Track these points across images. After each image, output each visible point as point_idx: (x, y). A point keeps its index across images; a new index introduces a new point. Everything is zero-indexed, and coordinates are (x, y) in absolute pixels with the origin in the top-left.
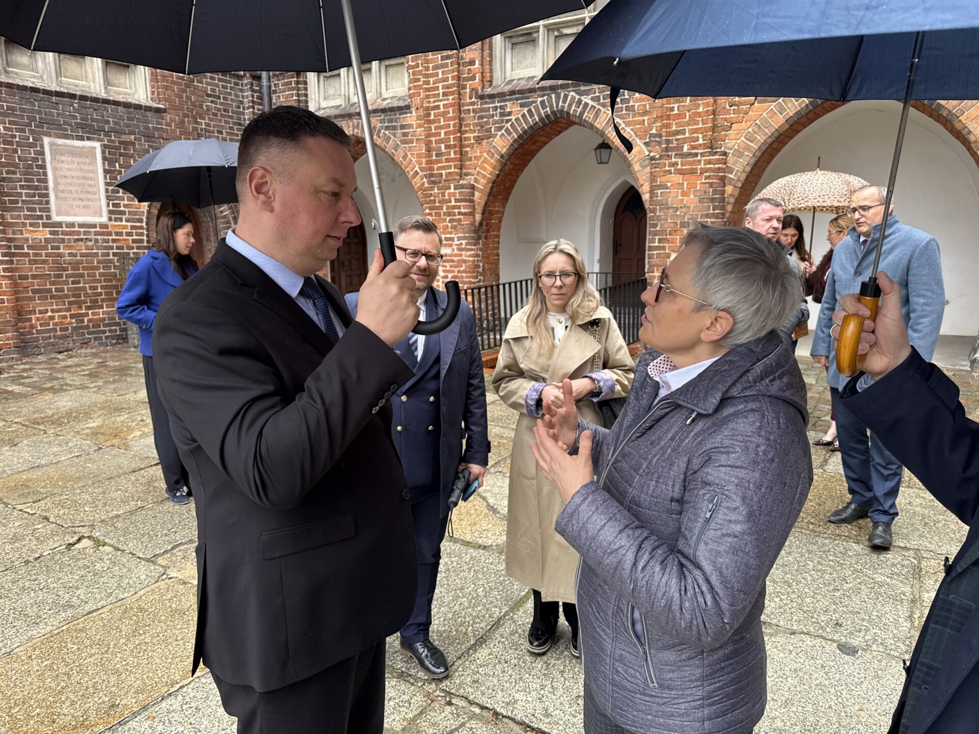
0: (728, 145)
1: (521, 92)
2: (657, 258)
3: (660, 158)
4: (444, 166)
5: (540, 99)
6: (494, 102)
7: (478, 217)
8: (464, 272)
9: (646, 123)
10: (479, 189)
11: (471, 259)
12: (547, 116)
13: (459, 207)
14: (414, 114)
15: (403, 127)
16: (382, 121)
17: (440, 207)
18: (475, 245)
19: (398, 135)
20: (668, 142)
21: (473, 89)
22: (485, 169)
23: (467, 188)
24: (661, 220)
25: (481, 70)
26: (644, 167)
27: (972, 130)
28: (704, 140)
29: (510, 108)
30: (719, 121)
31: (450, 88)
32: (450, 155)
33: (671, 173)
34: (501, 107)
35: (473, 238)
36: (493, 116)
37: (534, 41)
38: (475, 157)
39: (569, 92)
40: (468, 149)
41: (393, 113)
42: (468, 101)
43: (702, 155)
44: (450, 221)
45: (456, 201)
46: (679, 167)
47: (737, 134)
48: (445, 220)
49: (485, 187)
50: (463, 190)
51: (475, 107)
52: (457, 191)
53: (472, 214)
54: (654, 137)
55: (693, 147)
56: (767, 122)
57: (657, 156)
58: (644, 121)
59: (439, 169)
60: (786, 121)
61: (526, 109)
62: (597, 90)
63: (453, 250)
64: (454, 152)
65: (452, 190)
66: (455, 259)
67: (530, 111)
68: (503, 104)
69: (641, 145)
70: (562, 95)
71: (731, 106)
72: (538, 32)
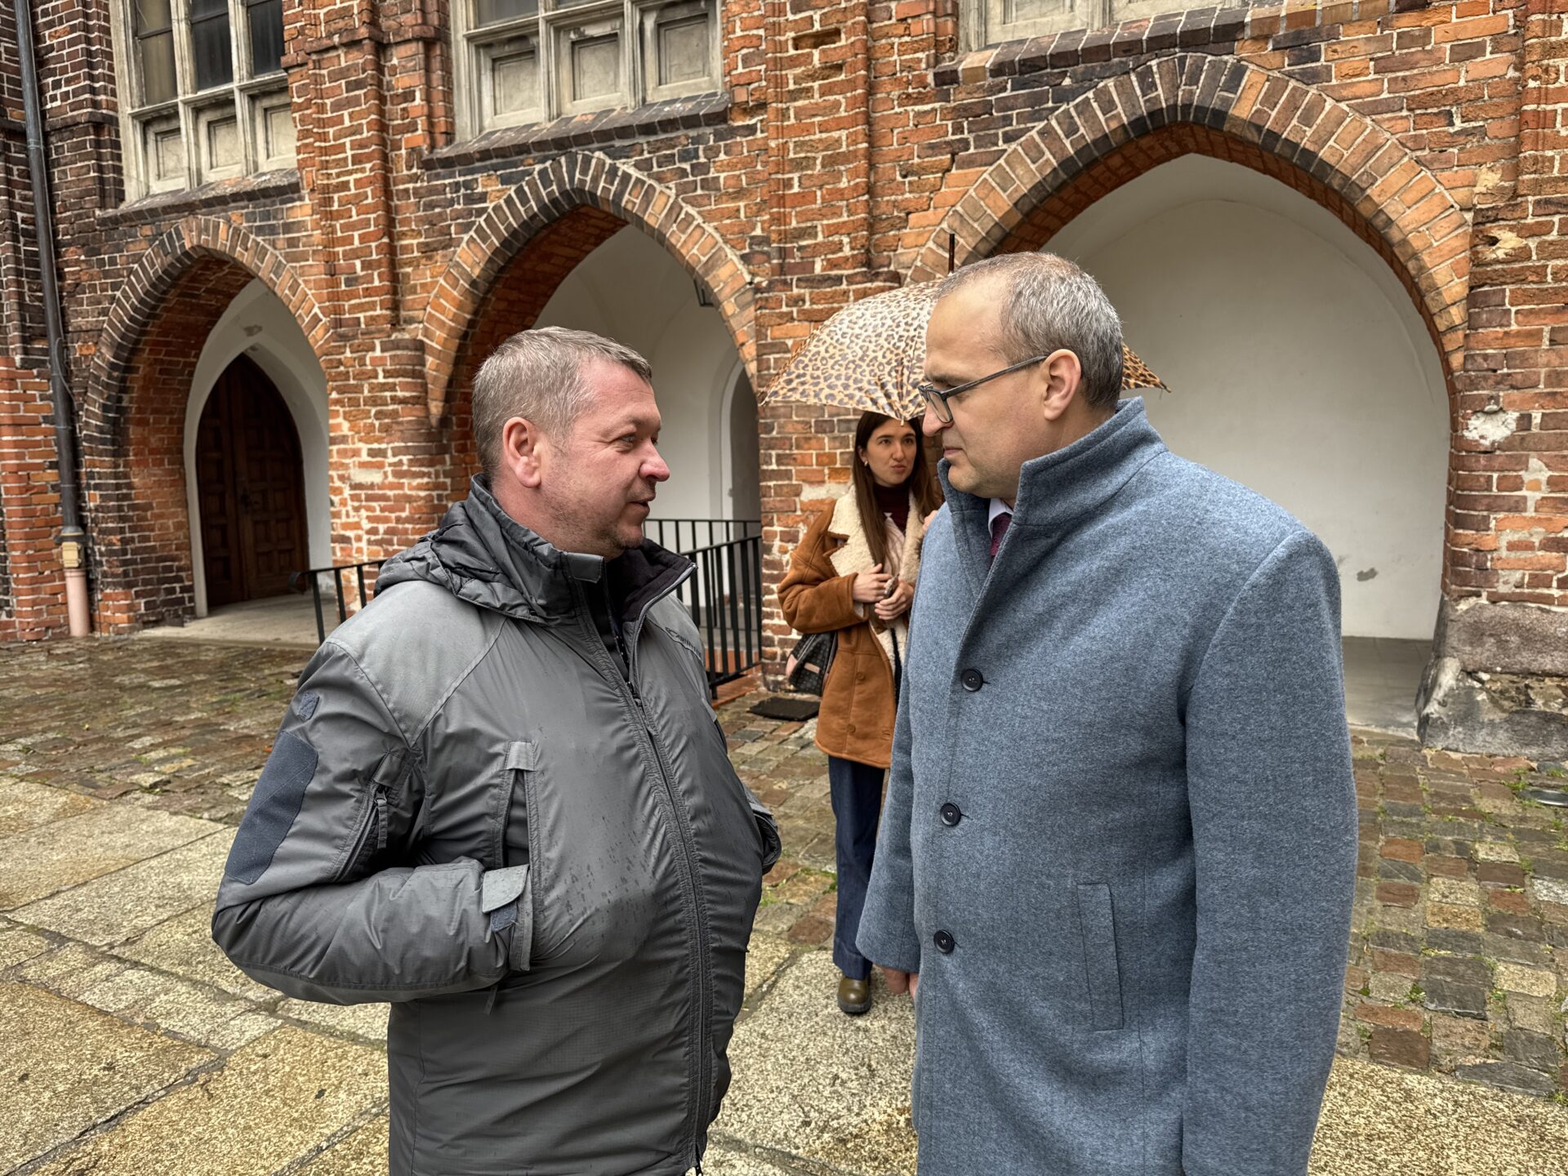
0: (903, 259)
1: (502, 152)
2: (776, 494)
3: (769, 288)
4: (362, 304)
5: (538, 167)
6: (452, 176)
7: (436, 408)
8: (407, 520)
9: (742, 215)
10: (432, 350)
11: (423, 494)
12: (554, 201)
13: (392, 388)
14: (307, 201)
15: (288, 228)
16: (250, 217)
17: (356, 386)
18: (431, 464)
19: (280, 244)
20: (783, 253)
21: (413, 149)
22: (443, 311)
23: (407, 348)
24: (779, 417)
25: (426, 110)
26: (743, 307)
27: (1393, 217)
28: (852, 249)
29: (484, 186)
30: (883, 208)
31: (366, 147)
32: (372, 281)
33: (792, 319)
34: (467, 185)
35: (425, 450)
36: (451, 202)
37: (532, 53)
38: (423, 285)
39: (593, 151)
40: (409, 270)
41: (268, 201)
42: (405, 172)
43: (851, 279)
44: (378, 415)
45: (388, 374)
46: (807, 306)
47: (919, 234)
48: (367, 414)
49: (443, 346)
50: (399, 352)
51: (419, 184)
52: (387, 354)
53: (421, 400)
54: (759, 244)
55: (833, 265)
56: (977, 207)
57: (764, 284)
58: (738, 210)
59: (353, 309)
60: (1015, 204)
61: (514, 188)
62: (645, 147)
63: (386, 476)
64: (379, 275)
65: (378, 353)
66: (390, 493)
67: (520, 192)
68: (469, 177)
69: (736, 260)
70: (580, 157)
71: (905, 177)
72: (537, 33)
